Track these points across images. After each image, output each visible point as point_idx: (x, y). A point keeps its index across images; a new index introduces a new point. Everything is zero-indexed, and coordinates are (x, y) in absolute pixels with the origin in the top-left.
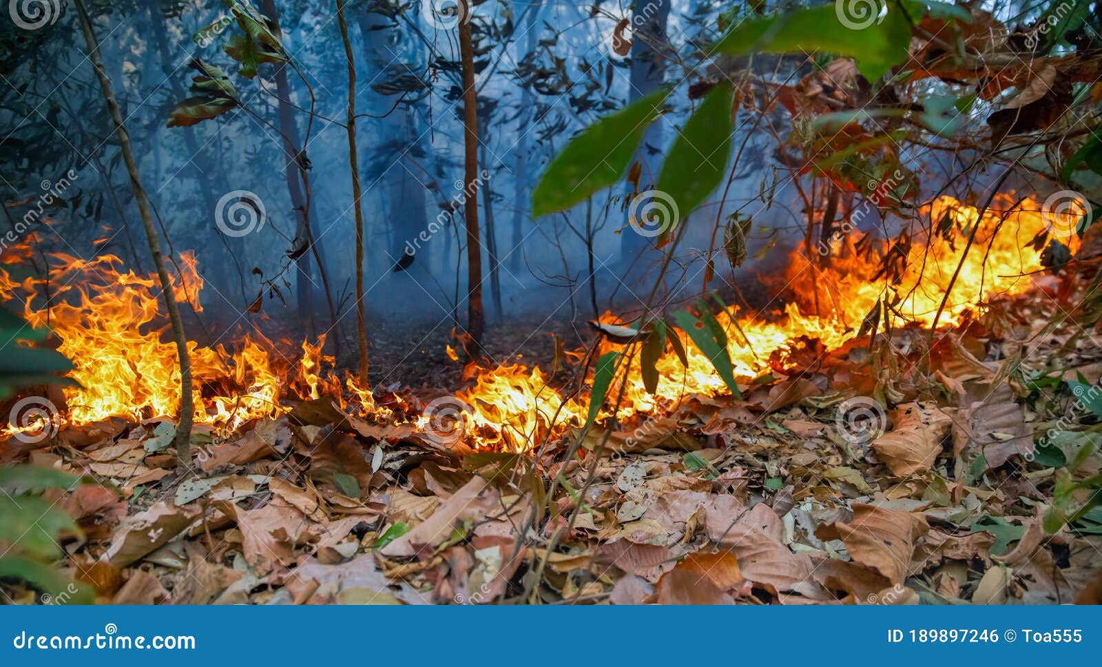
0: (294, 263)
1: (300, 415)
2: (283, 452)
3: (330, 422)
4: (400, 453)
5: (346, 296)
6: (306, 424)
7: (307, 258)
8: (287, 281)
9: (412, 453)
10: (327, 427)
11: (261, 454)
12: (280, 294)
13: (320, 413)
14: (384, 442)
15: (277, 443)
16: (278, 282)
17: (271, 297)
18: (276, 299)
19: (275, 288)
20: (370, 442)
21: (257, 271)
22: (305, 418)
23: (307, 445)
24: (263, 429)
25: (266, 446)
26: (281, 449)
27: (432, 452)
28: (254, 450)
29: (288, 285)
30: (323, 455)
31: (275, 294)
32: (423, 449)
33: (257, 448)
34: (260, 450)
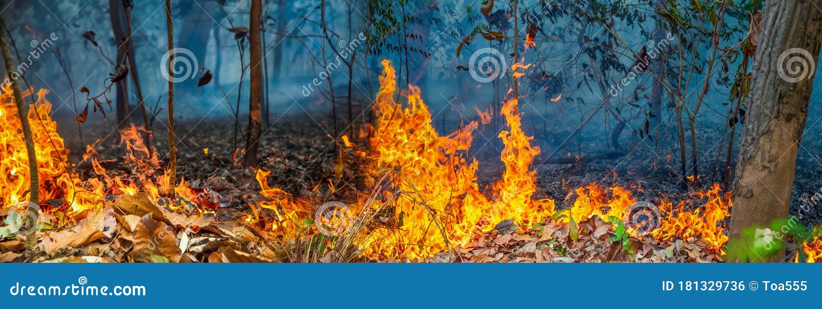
0: (115, 84)
1: (123, 206)
2: (110, 236)
3: (146, 213)
4: (202, 238)
5: (157, 111)
6: (128, 213)
7: (125, 83)
8: (109, 99)
9: (212, 239)
10: (146, 216)
11: (93, 239)
12: (101, 109)
13: (139, 205)
14: (188, 229)
15: (106, 229)
16: (102, 99)
17: (95, 111)
18: (99, 113)
19: (99, 104)
20: (178, 229)
21: (85, 90)
22: (127, 209)
23: (128, 231)
24: (93, 217)
25: (97, 232)
26: (108, 234)
27: (227, 239)
28: (87, 236)
29: (109, 102)
30: (143, 239)
31: (98, 108)
32: (220, 236)
33: (90, 233)
34: (90, 236)
